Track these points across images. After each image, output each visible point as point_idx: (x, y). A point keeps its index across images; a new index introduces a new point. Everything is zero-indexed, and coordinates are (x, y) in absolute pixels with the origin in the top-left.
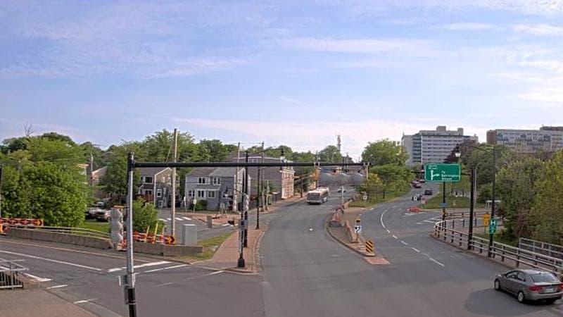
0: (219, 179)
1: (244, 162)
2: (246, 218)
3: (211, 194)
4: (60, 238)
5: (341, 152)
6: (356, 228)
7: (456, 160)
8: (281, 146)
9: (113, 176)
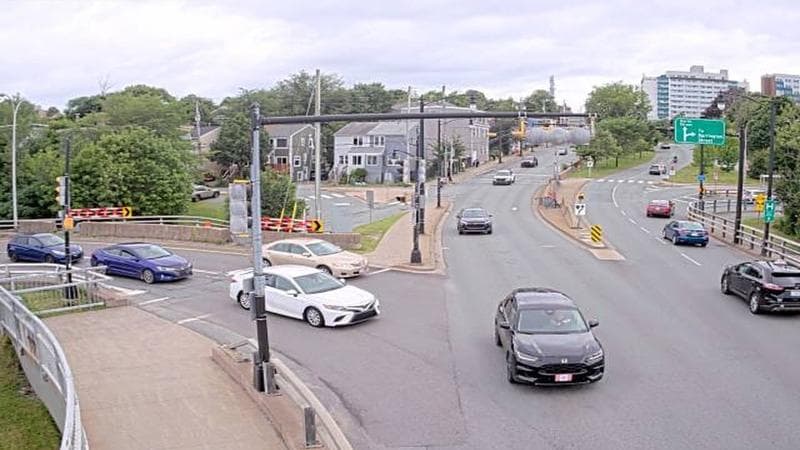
0: (382, 139)
1: (419, 112)
2: (422, 192)
3: (372, 160)
4: (157, 232)
5: (555, 100)
6: (578, 207)
7: (718, 114)
8: (470, 91)
9: (230, 140)
